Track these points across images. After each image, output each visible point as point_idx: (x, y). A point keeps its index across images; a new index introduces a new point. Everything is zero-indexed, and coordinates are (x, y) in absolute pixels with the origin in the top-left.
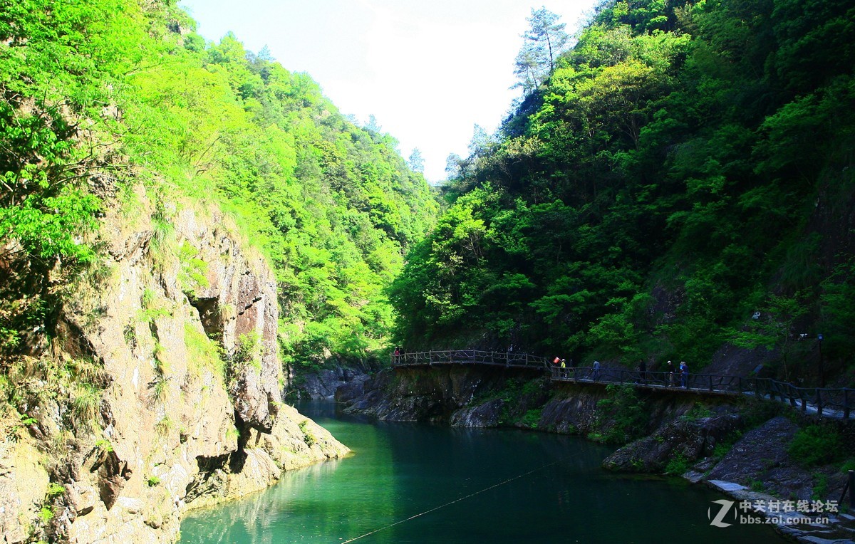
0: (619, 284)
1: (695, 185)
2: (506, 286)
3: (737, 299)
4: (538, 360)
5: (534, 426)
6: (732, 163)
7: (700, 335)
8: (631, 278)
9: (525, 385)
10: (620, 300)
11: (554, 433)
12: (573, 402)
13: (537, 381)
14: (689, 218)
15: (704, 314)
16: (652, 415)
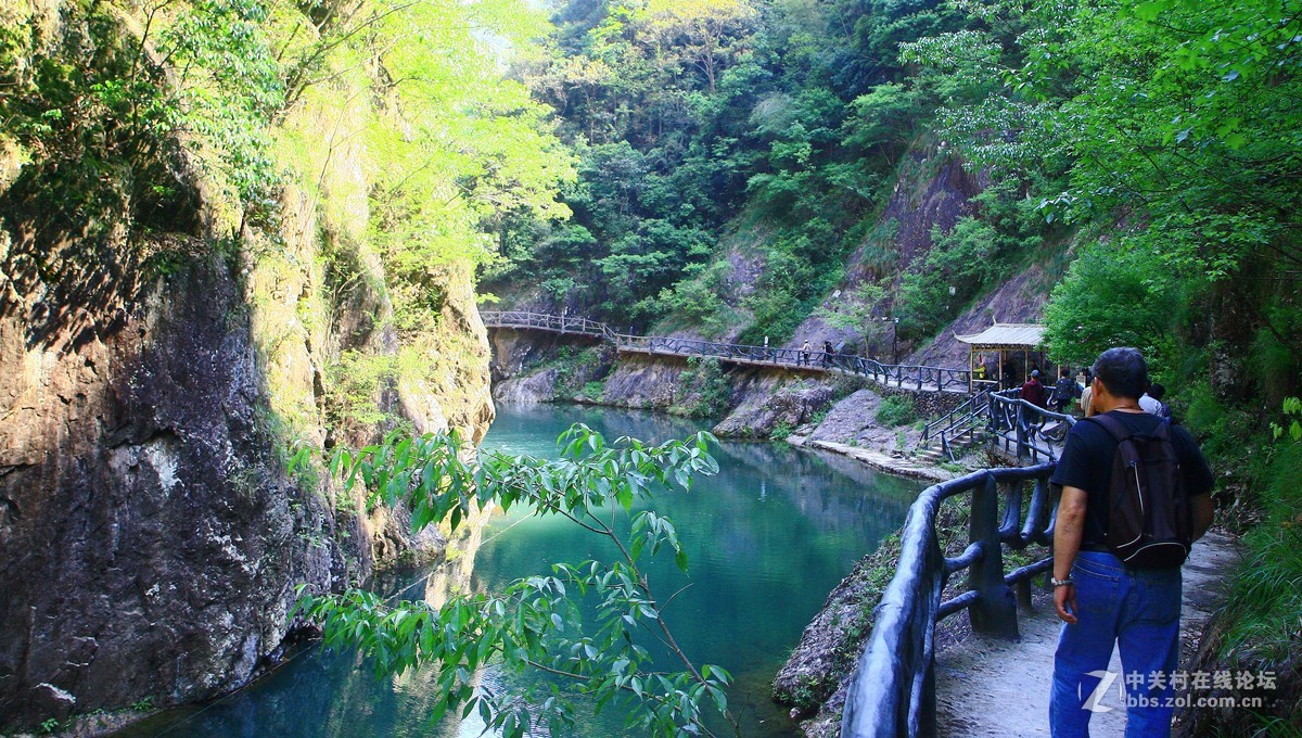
0: (692, 246)
1: (780, 150)
2: (566, 239)
3: (817, 275)
4: (595, 325)
5: (600, 400)
6: (818, 130)
7: (783, 310)
8: (703, 240)
9: (582, 355)
10: (697, 266)
11: (625, 407)
12: (644, 375)
13: (594, 349)
14: (772, 184)
15: (786, 288)
16: (735, 388)
